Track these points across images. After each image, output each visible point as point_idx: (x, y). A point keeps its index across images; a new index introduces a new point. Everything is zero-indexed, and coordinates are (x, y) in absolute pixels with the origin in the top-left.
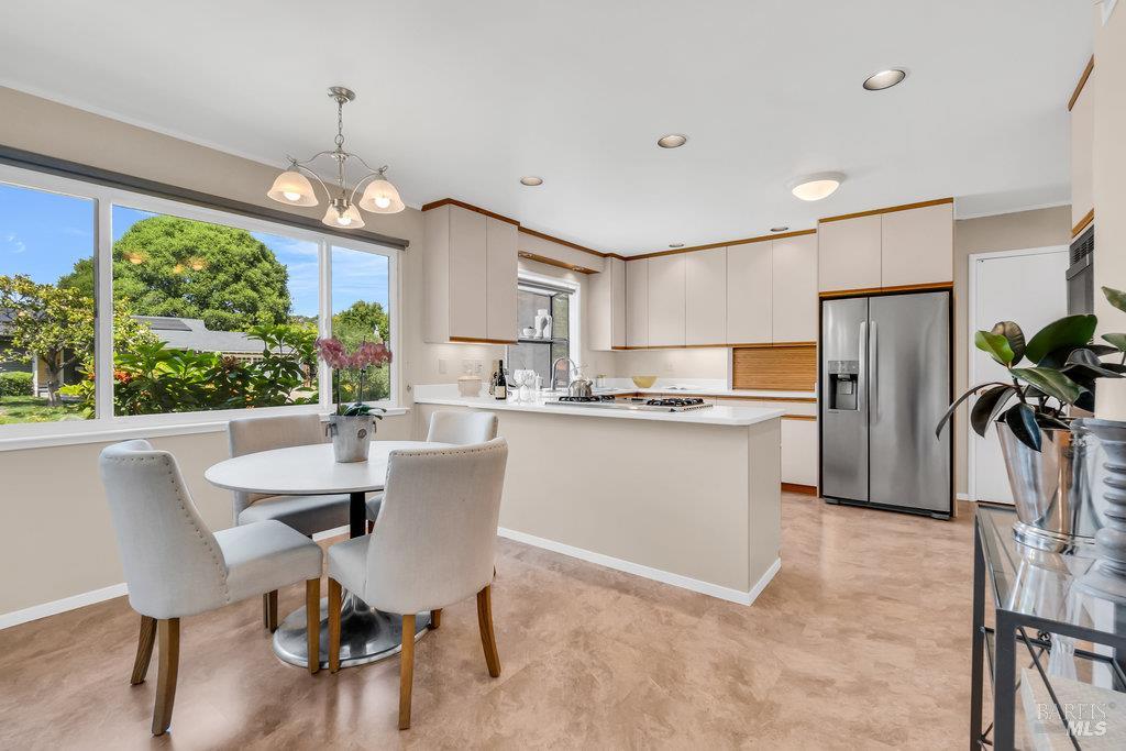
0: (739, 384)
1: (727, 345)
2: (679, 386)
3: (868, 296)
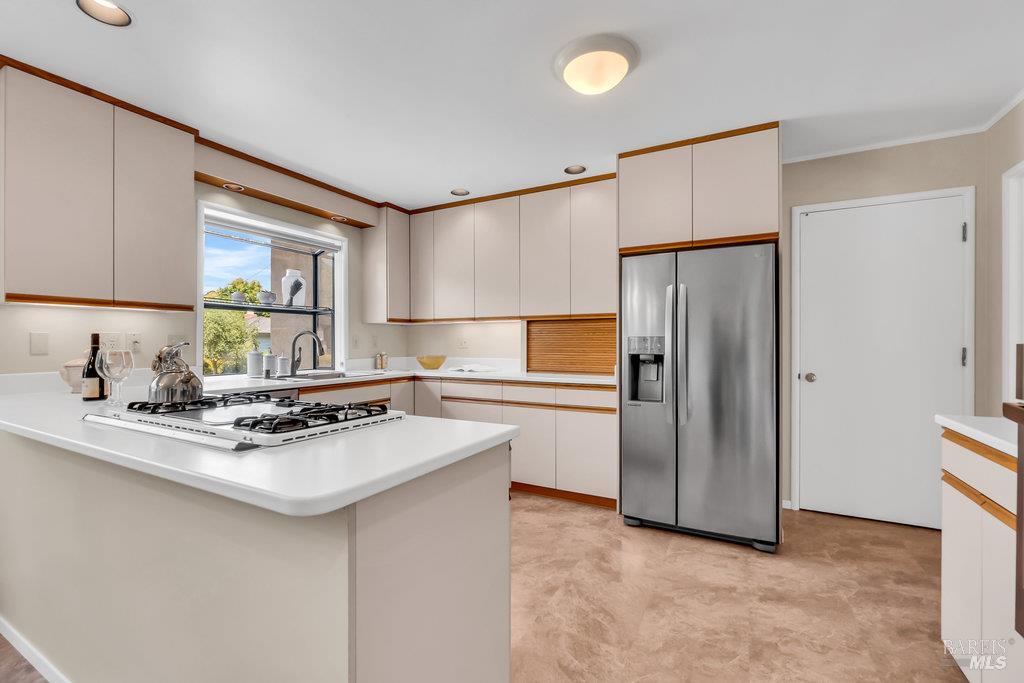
0: (534, 365)
1: (521, 318)
2: (466, 367)
3: (676, 251)
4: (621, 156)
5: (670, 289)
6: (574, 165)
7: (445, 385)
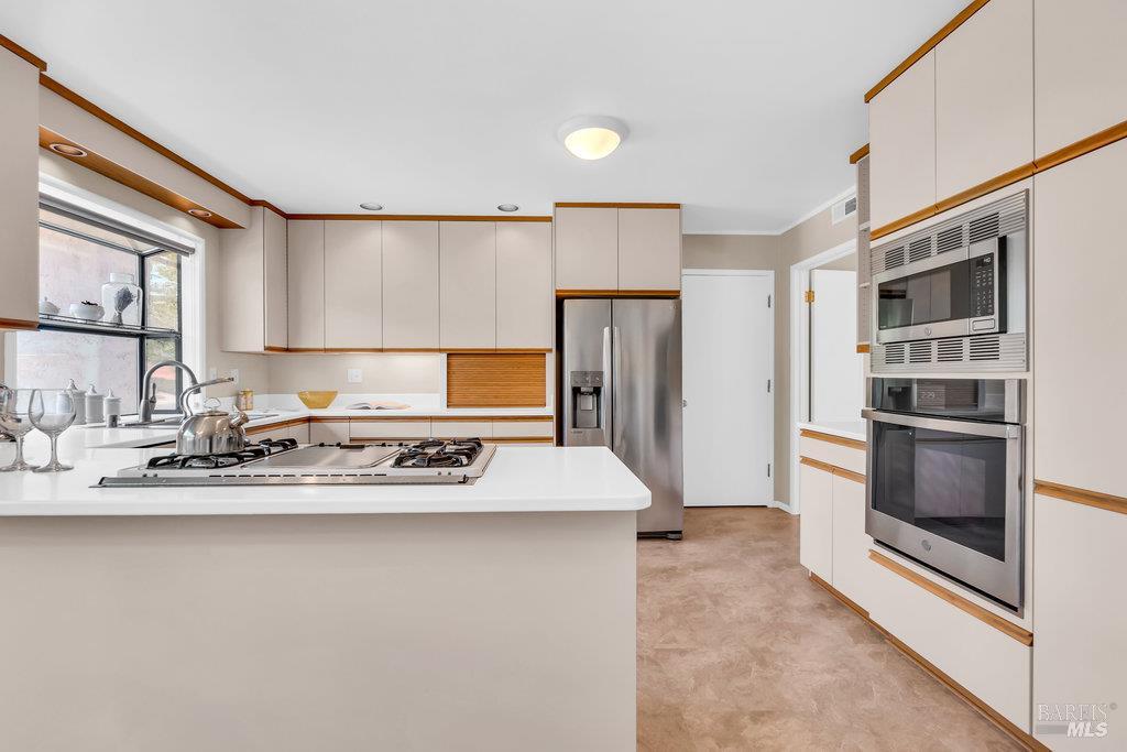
0: (455, 400)
1: (440, 350)
3: (611, 297)
4: (558, 205)
5: (607, 330)
6: (507, 203)
7: (354, 425)
